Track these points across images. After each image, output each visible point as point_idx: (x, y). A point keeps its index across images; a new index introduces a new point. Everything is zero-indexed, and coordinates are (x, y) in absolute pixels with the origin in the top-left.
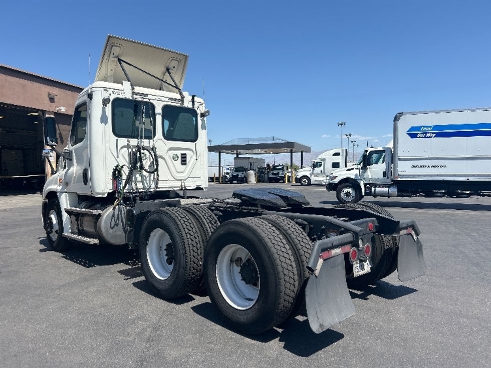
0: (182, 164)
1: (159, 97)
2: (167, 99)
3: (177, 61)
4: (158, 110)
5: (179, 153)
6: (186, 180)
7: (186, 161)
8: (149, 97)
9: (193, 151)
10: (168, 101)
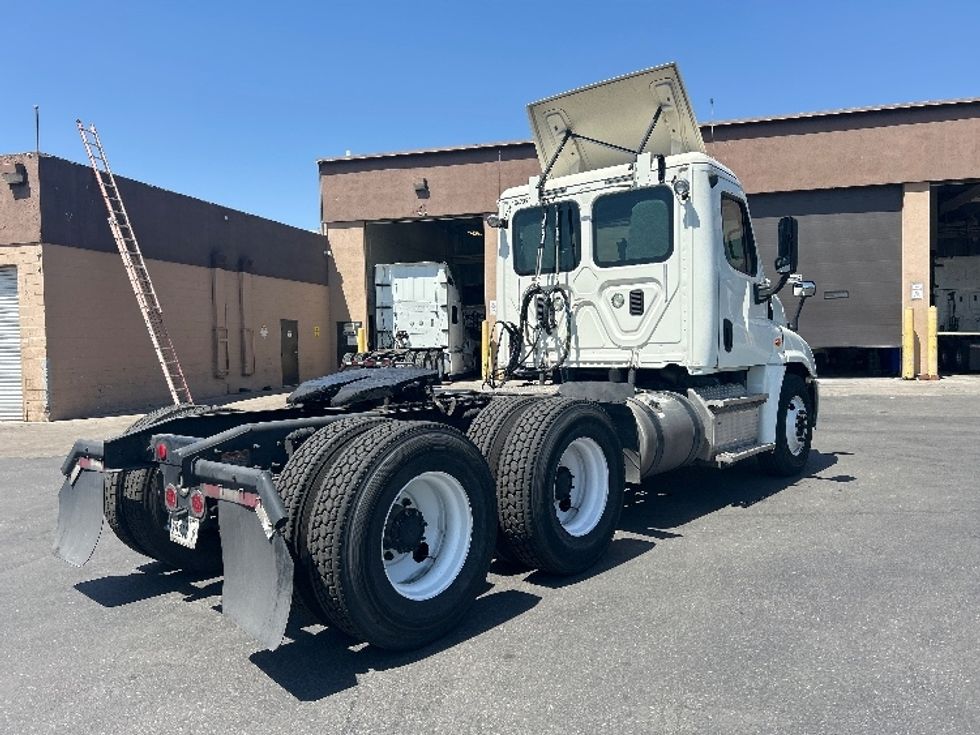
0: (633, 314)
1: (588, 185)
2: (602, 184)
3: (666, 83)
4: (586, 210)
5: (625, 291)
6: (641, 347)
7: (642, 304)
8: (569, 190)
9: (658, 282)
10: (604, 186)
